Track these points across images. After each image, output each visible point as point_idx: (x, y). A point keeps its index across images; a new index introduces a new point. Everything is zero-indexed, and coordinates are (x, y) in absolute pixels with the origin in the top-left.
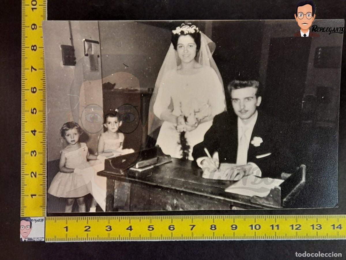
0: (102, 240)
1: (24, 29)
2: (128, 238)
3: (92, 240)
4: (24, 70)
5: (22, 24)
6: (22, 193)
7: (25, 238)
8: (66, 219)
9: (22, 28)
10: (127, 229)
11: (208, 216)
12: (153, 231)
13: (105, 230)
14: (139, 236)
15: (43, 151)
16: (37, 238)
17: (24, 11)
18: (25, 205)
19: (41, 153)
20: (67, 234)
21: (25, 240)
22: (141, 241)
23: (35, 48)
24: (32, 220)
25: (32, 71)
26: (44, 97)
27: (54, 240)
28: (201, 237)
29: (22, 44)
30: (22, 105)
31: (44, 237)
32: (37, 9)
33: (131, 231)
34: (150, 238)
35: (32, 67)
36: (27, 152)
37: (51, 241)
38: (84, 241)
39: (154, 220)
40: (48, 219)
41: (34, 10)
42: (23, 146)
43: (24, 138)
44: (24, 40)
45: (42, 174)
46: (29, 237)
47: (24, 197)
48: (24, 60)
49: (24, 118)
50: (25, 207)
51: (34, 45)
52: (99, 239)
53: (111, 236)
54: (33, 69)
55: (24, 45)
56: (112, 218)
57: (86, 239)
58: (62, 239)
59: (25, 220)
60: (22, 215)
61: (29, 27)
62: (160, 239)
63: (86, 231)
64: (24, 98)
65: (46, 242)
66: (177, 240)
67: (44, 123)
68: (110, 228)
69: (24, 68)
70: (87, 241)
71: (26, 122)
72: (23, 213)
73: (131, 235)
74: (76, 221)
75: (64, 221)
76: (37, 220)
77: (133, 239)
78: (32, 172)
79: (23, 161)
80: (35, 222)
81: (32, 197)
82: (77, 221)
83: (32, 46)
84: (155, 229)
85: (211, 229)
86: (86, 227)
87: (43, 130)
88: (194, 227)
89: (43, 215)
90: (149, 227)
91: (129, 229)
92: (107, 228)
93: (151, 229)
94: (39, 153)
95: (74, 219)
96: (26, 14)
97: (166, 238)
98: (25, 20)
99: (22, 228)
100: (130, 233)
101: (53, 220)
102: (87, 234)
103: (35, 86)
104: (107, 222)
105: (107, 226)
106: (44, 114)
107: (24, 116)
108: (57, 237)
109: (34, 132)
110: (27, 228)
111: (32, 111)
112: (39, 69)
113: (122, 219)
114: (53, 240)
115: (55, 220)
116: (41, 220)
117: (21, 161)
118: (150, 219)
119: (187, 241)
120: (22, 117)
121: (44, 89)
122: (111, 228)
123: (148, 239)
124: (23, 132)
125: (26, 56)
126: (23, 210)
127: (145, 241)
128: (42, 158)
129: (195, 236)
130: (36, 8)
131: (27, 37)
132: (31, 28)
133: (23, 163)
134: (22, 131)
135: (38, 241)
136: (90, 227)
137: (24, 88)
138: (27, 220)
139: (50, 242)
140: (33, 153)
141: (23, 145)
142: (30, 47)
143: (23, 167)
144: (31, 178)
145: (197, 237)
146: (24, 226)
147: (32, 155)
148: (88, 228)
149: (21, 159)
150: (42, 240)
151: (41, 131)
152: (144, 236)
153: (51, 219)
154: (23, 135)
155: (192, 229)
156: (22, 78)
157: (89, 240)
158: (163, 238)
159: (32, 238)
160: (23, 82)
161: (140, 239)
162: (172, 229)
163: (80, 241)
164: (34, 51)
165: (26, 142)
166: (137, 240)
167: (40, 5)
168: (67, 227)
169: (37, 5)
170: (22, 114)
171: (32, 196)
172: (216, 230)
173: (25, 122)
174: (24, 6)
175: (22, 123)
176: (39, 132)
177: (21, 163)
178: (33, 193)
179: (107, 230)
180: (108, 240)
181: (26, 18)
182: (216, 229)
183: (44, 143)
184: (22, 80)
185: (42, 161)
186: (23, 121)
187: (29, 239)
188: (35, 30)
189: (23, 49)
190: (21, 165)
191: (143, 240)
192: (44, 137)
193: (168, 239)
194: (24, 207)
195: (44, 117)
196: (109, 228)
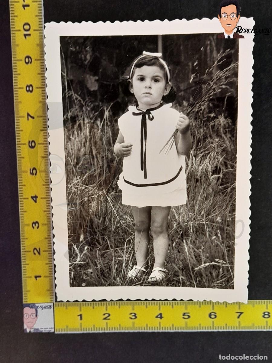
0: (125, 330)
1: (15, 63)
2: (157, 328)
3: (112, 330)
4: (18, 118)
5: (13, 56)
6: (24, 275)
7: (31, 329)
8: (79, 306)
9: (13, 62)
10: (157, 317)
11: (260, 301)
12: (189, 319)
13: (128, 318)
14: (171, 326)
15: (48, 221)
16: (45, 329)
17: (15, 39)
18: (28, 289)
19: (45, 225)
20: (81, 324)
21: (30, 332)
22: (174, 331)
23: (31, 89)
24: (38, 307)
25: (28, 119)
26: (46, 153)
27: (66, 330)
28: (251, 327)
29: (14, 84)
30: (18, 164)
31: (53, 327)
32: (31, 36)
33: (161, 320)
34: (185, 328)
35: (28, 115)
36: (27, 223)
37: (62, 331)
38: (103, 331)
39: (191, 306)
40: (57, 305)
41: (27, 37)
42: (22, 216)
43: (23, 206)
44: (16, 79)
45: (47, 251)
46: (35, 327)
47: (27, 279)
48: (17, 105)
49: (21, 180)
50: (29, 291)
51: (29, 85)
52: (121, 329)
53: (136, 326)
54: (29, 117)
55: (16, 85)
56: (138, 304)
57: (106, 329)
58: (76, 330)
59: (29, 307)
60: (25, 302)
61: (21, 60)
62: (197, 329)
63: (105, 319)
64: (20, 155)
65: (56, 333)
66: (220, 330)
67: (47, 186)
68: (135, 315)
69: (18, 116)
70: (106, 331)
71: (25, 185)
72: (27, 299)
73: (161, 324)
74: (92, 307)
75: (77, 307)
76: (44, 306)
77: (164, 329)
78: (35, 249)
79: (23, 235)
80: (42, 309)
81: (36, 279)
82: (94, 308)
83: (27, 86)
84: (191, 317)
85: (264, 317)
86: (104, 314)
87: (47, 195)
88: (242, 315)
89: (51, 301)
90: (184, 314)
91: (159, 317)
92: (131, 316)
93: (186, 317)
94: (43, 224)
95: (90, 305)
96: (17, 43)
97: (205, 328)
98: (15, 52)
99: (26, 316)
100: (160, 323)
101: (64, 306)
102: (107, 323)
103: (33, 140)
104: (131, 308)
105: (131, 314)
106: (46, 174)
107: (22, 177)
108: (70, 327)
109: (35, 198)
110: (32, 316)
111: (32, 172)
112: (38, 117)
113: (149, 305)
114: (64, 331)
115: (66, 306)
116: (48, 307)
117: (21, 235)
118: (185, 304)
119: (233, 332)
120: (19, 179)
121: (45, 142)
122: (137, 315)
123: (183, 329)
124: (20, 199)
125: (19, 100)
126: (26, 295)
127: (180, 331)
128: (46, 230)
129: (242, 325)
130: (29, 35)
131: (19, 74)
132: (24, 62)
133: (23, 238)
134: (19, 197)
135: (46, 331)
136: (109, 315)
137: (20, 141)
138: (31, 307)
139: (60, 332)
140: (35, 225)
141: (21, 214)
142: (25, 87)
143: (23, 243)
144: (34, 255)
145: (245, 327)
146: (28, 314)
147: (33, 227)
148: (107, 315)
149: (21, 232)
150: (51, 331)
151: (43, 197)
152: (178, 326)
153: (61, 306)
154: (21, 203)
155: (238, 317)
156: (16, 129)
157: (109, 330)
158: (201, 328)
159: (38, 328)
160: (18, 135)
161: (173, 329)
162: (213, 317)
163: (98, 331)
164: (29, 92)
165: (25, 212)
166: (169, 331)
167: (34, 30)
168: (81, 315)
169: (31, 30)
170: (18, 176)
171: (36, 277)
172: (270, 318)
173: (22, 185)
174: (14, 32)
175: (19, 187)
176: (42, 198)
177: (21, 238)
178: (38, 274)
179: (131, 318)
180: (133, 330)
181: (17, 48)
182: (269, 316)
183: (48, 212)
184: (16, 132)
185: (47, 234)
186: (21, 184)
187: (35, 330)
188: (29, 64)
189: (15, 91)
190: (21, 240)
191: (177, 331)
192: (47, 205)
193: (208, 329)
194: (27, 291)
195: (46, 178)
196: (133, 316)
